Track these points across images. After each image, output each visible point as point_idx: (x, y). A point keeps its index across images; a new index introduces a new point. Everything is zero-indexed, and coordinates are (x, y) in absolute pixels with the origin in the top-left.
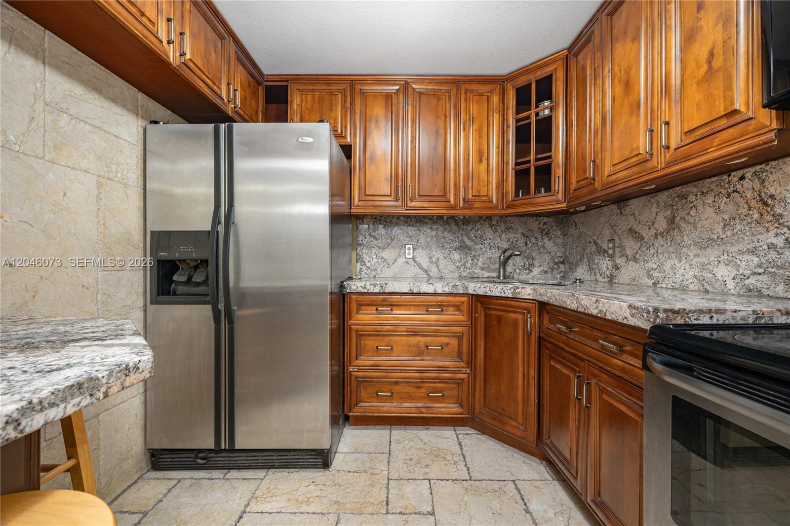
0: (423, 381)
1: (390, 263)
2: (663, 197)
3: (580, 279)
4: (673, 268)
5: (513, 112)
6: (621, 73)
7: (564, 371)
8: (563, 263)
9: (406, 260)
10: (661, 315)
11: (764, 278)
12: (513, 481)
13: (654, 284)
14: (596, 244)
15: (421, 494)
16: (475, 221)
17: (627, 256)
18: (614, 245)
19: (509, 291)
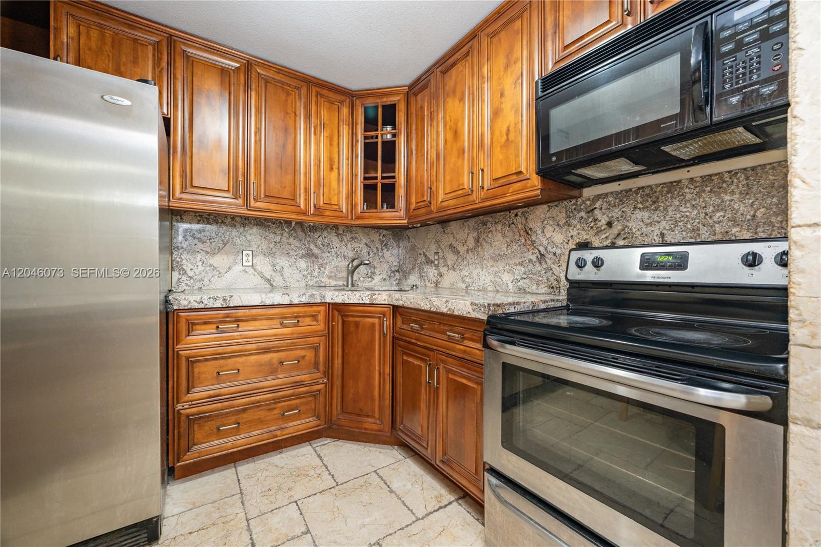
0: (276, 400)
1: (223, 271)
2: (472, 222)
3: (416, 285)
4: (478, 275)
5: (361, 128)
6: (451, 122)
7: (416, 363)
8: (398, 271)
9: (244, 268)
10: (492, 308)
11: (527, 281)
12: (375, 471)
13: (466, 287)
14: (426, 256)
15: (291, 519)
16: (322, 229)
17: (448, 266)
18: (439, 257)
19: (367, 298)
